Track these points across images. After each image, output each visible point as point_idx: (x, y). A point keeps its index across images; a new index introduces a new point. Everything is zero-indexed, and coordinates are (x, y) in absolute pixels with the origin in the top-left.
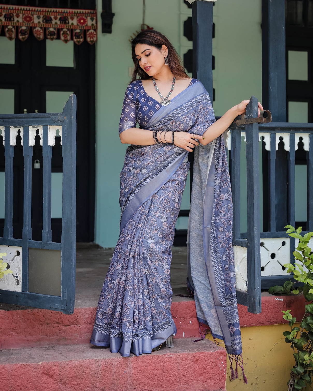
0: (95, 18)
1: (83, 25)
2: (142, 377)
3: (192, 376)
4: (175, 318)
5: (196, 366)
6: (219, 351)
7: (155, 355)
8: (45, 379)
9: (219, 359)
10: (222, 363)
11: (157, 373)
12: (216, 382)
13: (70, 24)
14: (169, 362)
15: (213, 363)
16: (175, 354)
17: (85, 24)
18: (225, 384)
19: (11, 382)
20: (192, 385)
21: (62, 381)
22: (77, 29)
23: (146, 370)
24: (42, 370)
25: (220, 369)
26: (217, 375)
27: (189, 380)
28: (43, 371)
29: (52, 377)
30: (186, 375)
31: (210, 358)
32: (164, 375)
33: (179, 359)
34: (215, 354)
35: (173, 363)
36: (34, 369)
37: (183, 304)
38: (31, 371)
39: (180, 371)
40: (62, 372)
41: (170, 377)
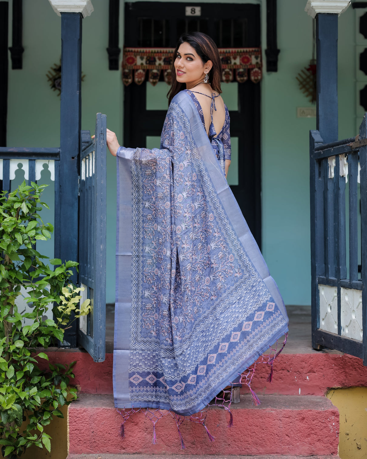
1: (247, 64)
2: (238, 433)
3: (297, 437)
4: (289, 371)
5: (302, 425)
6: (329, 410)
7: (253, 410)
8: (129, 426)
9: (330, 419)
10: (334, 424)
11: (255, 429)
12: (326, 445)
13: (233, 63)
14: (269, 419)
15: (322, 424)
16: (276, 410)
18: (337, 449)
19: (93, 427)
20: (297, 446)
22: (240, 68)
23: (243, 425)
25: (331, 431)
26: (327, 438)
27: (293, 440)
29: (136, 424)
30: (289, 435)
31: (318, 417)
32: (263, 433)
33: (281, 416)
34: (324, 413)
35: (274, 420)
37: (298, 357)
39: (282, 429)
40: (148, 420)
41: (270, 435)
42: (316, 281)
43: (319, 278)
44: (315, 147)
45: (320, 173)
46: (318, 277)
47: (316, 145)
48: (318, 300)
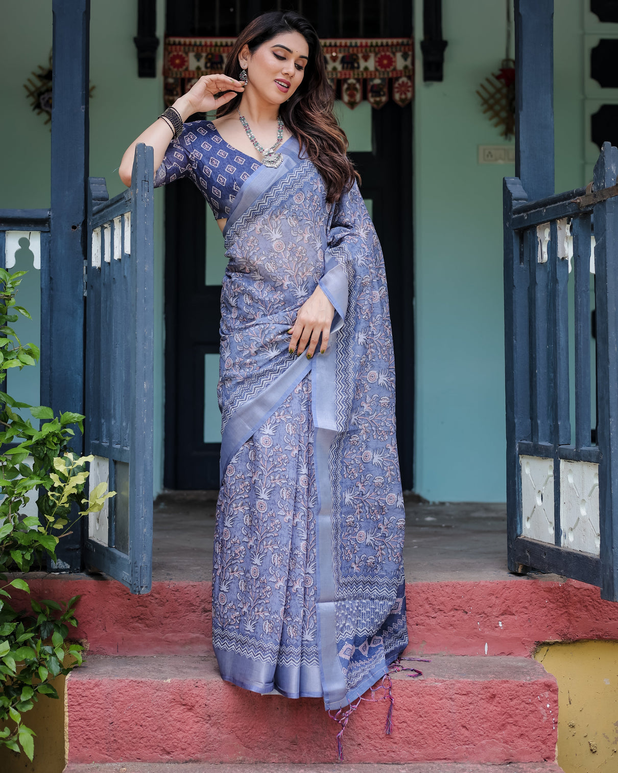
0: (410, 53)
1: (388, 70)
2: (375, 723)
3: (483, 729)
4: (467, 613)
5: (491, 708)
6: (540, 680)
7: (401, 680)
8: (178, 712)
9: (541, 697)
10: (548, 706)
11: (407, 716)
12: (534, 744)
13: (362, 69)
14: (431, 697)
15: (527, 705)
16: (444, 681)
17: (392, 68)
18: (555, 751)
19: (111, 714)
20: (482, 746)
21: (212, 718)
22: (375, 78)
24: (172, 693)
25: (544, 718)
26: (537, 731)
27: (474, 736)
28: (174, 696)
29: (191, 709)
30: (468, 726)
31: (520, 693)
32: (421, 722)
33: (452, 691)
34: (531, 687)
35: (441, 699)
36: (156, 691)
37: (483, 586)
38: (150, 696)
39: (455, 716)
40: (211, 700)
41: (434, 726)
42: (515, 449)
43: (521, 445)
44: (514, 208)
45: (522, 255)
46: (519, 443)
47: (516, 205)
48: (518, 483)
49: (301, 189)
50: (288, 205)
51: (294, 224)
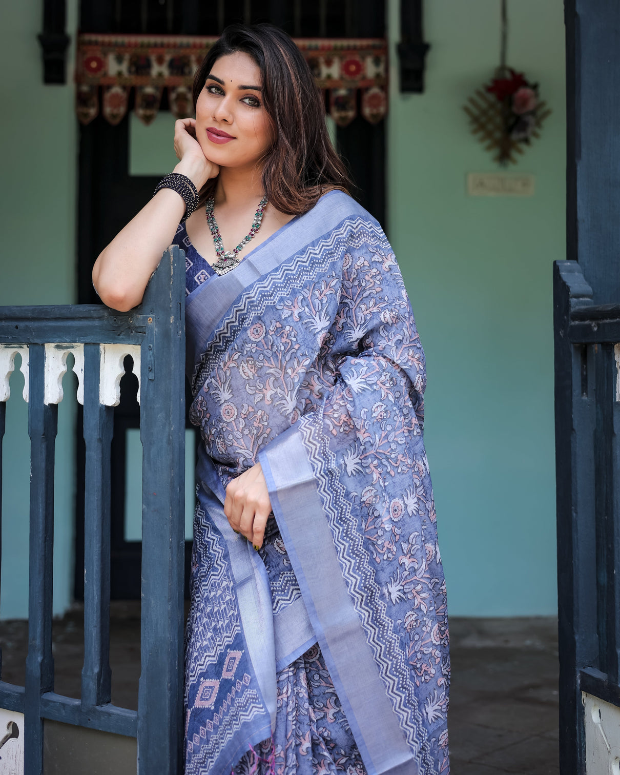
0: (383, 58)
1: (356, 78)
13: (324, 76)
17: (361, 75)
22: (340, 88)
42: (576, 682)
43: (584, 675)
44: (572, 310)
45: (584, 380)
46: (581, 672)
47: (576, 305)
48: (580, 734)
49: (259, 318)
50: (240, 344)
51: (251, 374)
